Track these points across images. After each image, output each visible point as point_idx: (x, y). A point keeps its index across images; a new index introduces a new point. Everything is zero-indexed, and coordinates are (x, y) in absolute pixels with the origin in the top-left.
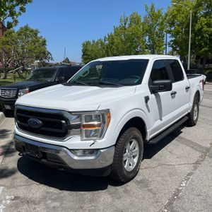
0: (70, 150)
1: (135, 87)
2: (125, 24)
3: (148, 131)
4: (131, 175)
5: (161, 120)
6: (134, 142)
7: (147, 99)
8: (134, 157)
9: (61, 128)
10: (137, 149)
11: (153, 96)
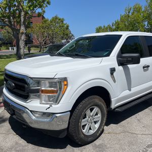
0: (31, 111)
1: (101, 59)
2: (129, 12)
3: (113, 100)
4: (90, 139)
5: (130, 90)
6: (96, 109)
7: (113, 71)
8: (95, 122)
10: (99, 115)
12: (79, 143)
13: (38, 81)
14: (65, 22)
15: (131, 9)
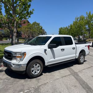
0: (13, 64)
2: (77, 20)
5: (55, 59)
6: (38, 65)
7: (45, 50)
8: (38, 70)
9: (11, 57)
10: (40, 67)
11: (49, 49)
12: (31, 77)
13: (16, 53)
14: (40, 25)
15: (78, 18)
